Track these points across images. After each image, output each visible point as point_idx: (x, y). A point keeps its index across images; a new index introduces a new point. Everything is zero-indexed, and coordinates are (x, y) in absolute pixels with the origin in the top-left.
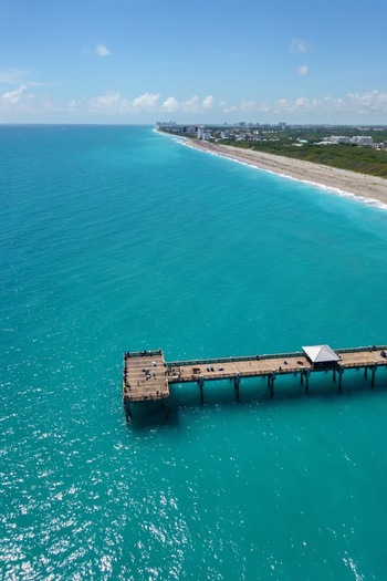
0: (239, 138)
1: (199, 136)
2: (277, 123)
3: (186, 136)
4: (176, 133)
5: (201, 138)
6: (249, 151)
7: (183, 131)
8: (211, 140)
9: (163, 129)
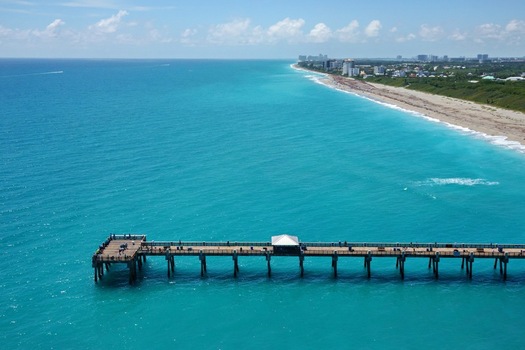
0: (397, 73)
1: (344, 72)
2: (475, 56)
3: (328, 72)
4: (318, 69)
5: (347, 75)
6: (402, 90)
7: (328, 67)
8: (359, 77)
9: (303, 65)
